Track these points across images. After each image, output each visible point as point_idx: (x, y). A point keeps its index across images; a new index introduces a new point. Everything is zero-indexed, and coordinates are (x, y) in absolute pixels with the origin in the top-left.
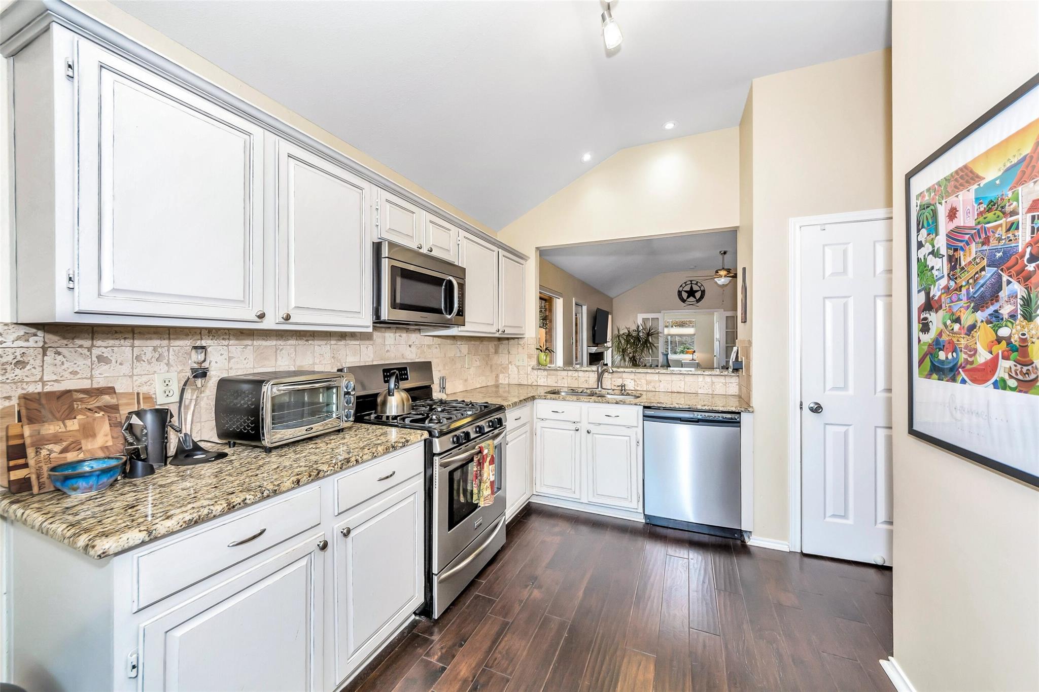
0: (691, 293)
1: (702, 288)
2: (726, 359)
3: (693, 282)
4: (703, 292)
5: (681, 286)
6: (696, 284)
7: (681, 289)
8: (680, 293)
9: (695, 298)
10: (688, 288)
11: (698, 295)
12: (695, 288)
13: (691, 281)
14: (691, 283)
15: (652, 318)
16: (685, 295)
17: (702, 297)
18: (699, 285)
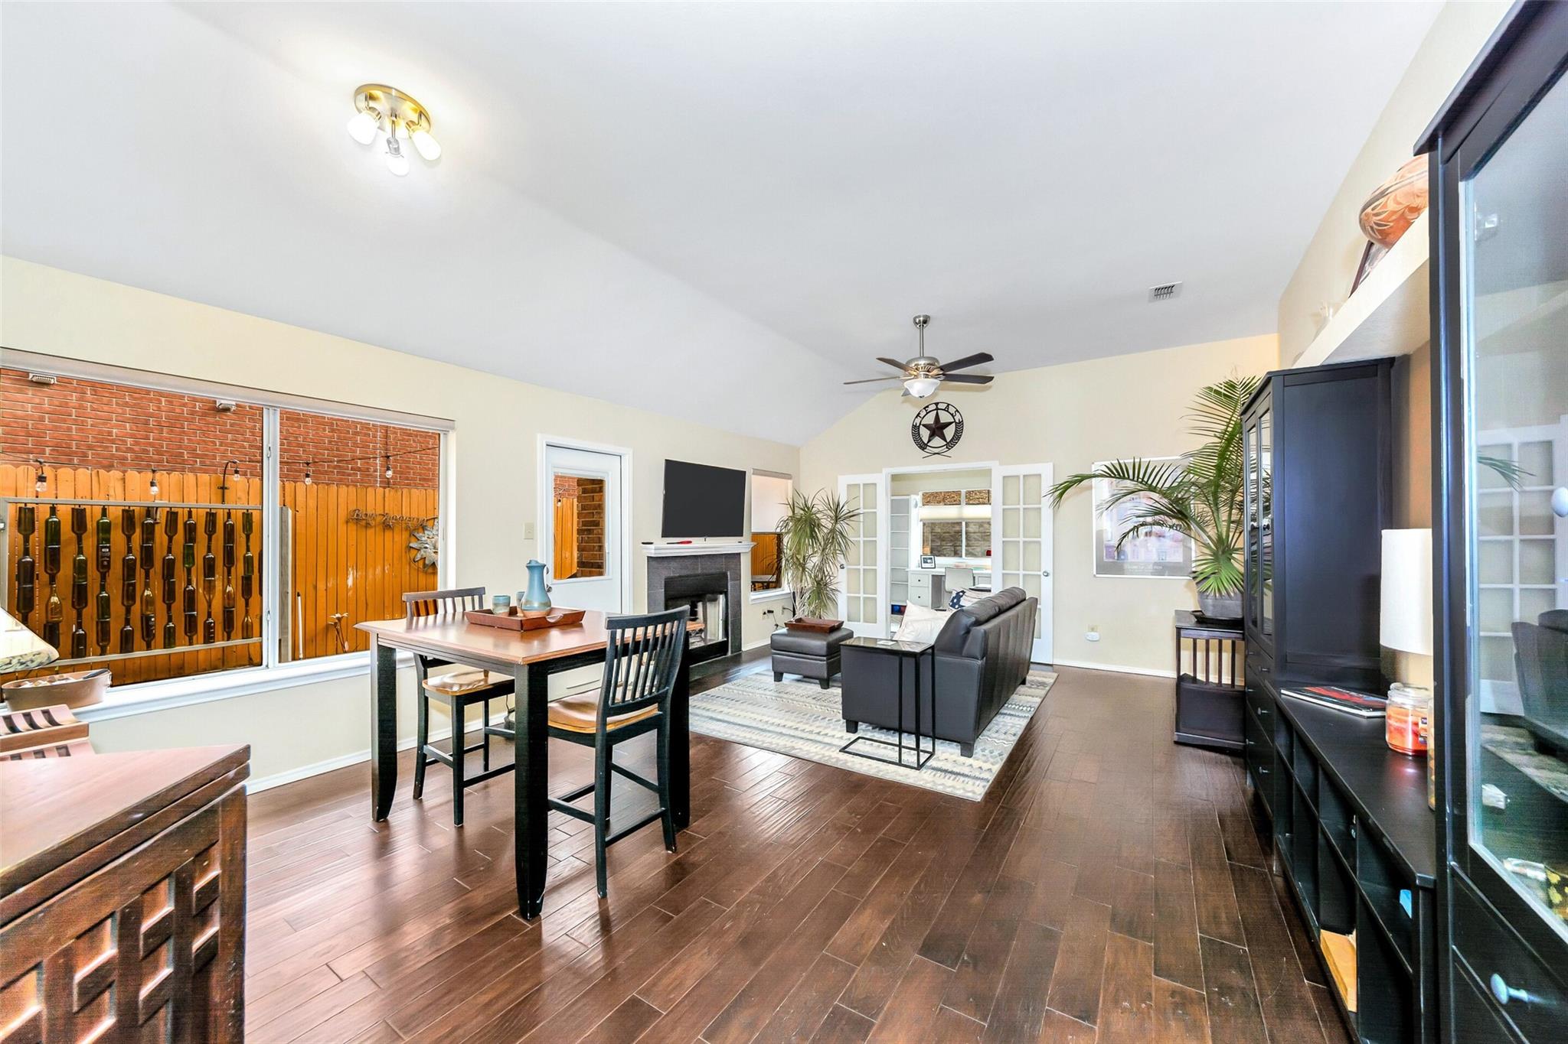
0: (937, 429)
1: (957, 418)
2: (1004, 569)
3: (940, 406)
4: (960, 426)
5: (918, 415)
6: (946, 410)
7: (918, 421)
8: (916, 429)
9: (945, 440)
10: (930, 419)
11: (949, 433)
12: (945, 418)
13: (937, 404)
14: (937, 409)
15: (864, 485)
16: (925, 434)
17: (957, 436)
18: (951, 409)
